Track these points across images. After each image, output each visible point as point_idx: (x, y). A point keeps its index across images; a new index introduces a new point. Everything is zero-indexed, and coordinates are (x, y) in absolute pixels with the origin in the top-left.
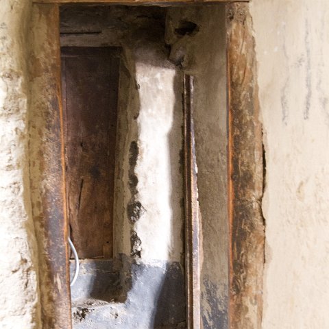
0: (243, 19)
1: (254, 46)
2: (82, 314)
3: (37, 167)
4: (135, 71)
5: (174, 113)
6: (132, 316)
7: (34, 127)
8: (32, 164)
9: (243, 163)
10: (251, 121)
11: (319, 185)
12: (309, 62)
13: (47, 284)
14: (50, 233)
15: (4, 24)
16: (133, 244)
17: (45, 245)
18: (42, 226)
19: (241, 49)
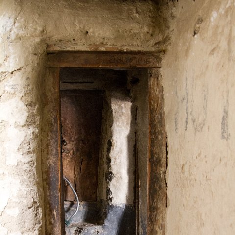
0: (157, 76)
1: (162, 91)
2: (79, 230)
3: (45, 153)
4: (110, 103)
5: (131, 124)
6: (106, 233)
7: (44, 131)
8: (43, 151)
9: (156, 153)
10: (161, 130)
11: (190, 166)
12: (187, 100)
13: (49, 215)
14: (51, 187)
15: (28, 78)
16: (107, 194)
17: (48, 194)
18: (47, 184)
19: (156, 92)
